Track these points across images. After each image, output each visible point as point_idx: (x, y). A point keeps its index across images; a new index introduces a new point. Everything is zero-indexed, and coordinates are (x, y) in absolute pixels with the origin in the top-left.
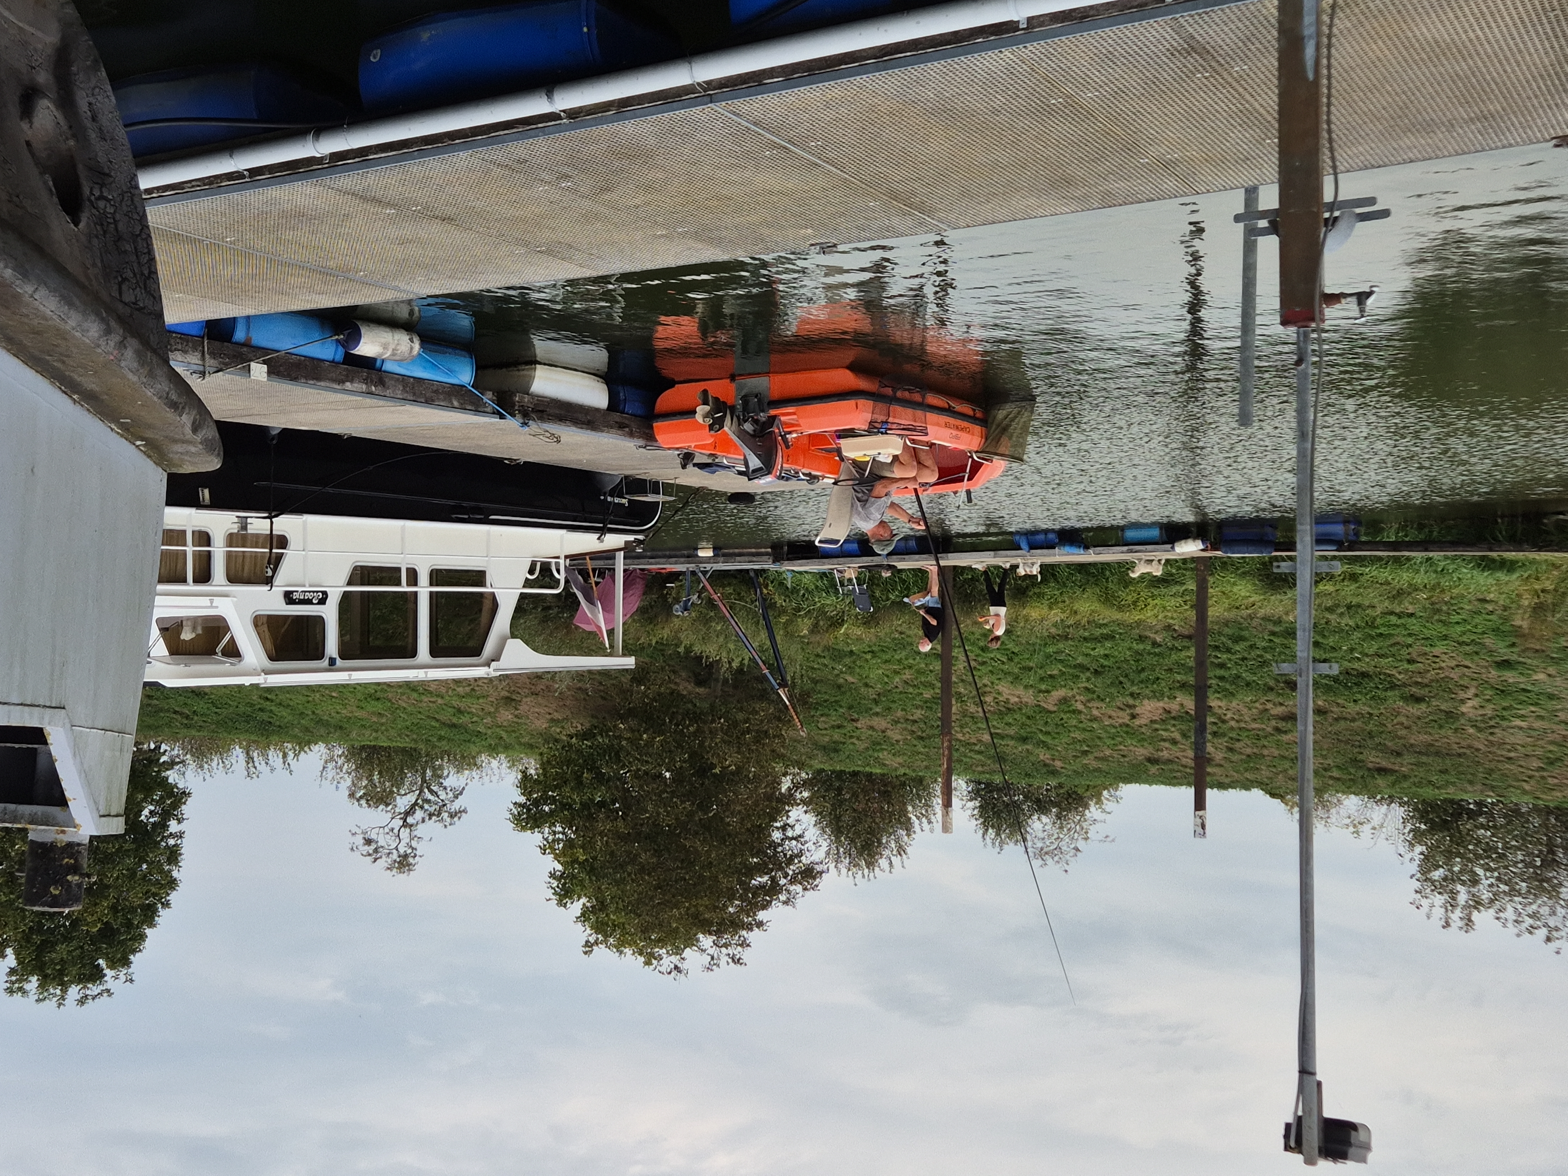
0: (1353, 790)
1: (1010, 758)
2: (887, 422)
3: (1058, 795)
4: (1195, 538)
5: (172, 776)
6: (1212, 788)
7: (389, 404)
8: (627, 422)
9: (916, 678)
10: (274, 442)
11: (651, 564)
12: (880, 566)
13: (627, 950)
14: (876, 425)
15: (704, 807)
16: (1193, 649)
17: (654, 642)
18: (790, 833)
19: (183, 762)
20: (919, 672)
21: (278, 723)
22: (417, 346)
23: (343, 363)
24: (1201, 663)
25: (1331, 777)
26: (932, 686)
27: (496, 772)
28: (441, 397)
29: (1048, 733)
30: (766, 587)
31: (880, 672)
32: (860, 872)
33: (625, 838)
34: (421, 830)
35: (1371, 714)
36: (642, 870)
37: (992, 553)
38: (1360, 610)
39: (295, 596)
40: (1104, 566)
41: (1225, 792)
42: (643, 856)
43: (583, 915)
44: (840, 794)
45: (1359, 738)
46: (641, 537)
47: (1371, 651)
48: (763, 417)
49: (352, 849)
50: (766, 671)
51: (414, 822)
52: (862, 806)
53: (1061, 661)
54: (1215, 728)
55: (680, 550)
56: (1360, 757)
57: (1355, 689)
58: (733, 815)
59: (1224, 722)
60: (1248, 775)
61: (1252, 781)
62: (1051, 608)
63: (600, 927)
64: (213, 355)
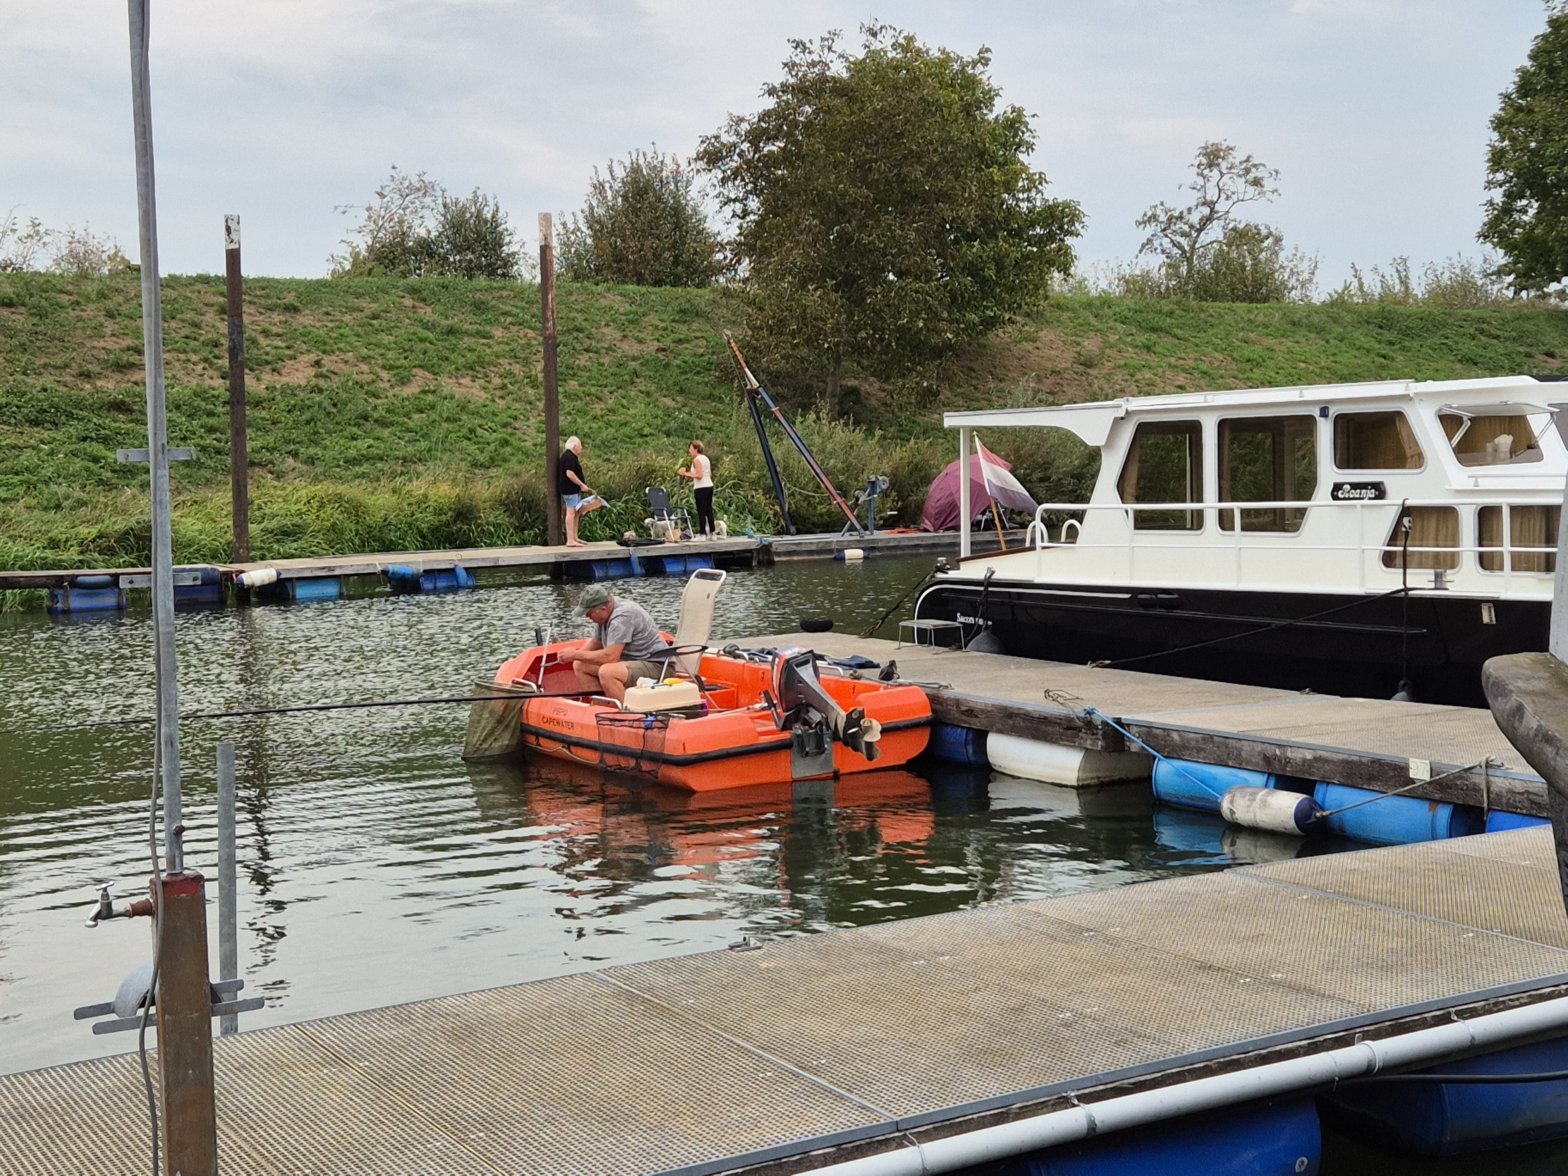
0: (42, 280)
1: (468, 308)
2: (647, 729)
3: (406, 262)
4: (251, 587)
5: (1500, 257)
6: (217, 278)
7: (1258, 734)
8: (964, 718)
9: (587, 404)
10: (1402, 682)
11: (918, 538)
12: (637, 544)
13: (938, 54)
14: (660, 725)
15: (844, 239)
16: (248, 450)
17: (912, 441)
18: (738, 207)
19: (1487, 276)
20: (582, 412)
21: (1371, 327)
22: (1225, 806)
23: (1316, 781)
24: (239, 433)
25: (71, 294)
26: (567, 395)
27: (1101, 274)
28: (1193, 744)
29: (422, 340)
30: (775, 515)
31: (632, 411)
32: (649, 159)
33: (943, 196)
34: (1193, 198)
35: (24, 373)
36: (919, 158)
37: (501, 563)
38: (45, 503)
39: (1372, 493)
40: (361, 549)
41: (200, 272)
42: (919, 175)
43: (992, 99)
44: (676, 257)
45: (38, 344)
46: (940, 576)
47: (28, 452)
48: (798, 729)
49: (1277, 172)
50: (774, 409)
51: (1201, 208)
52: (647, 243)
53: (409, 430)
54: (216, 351)
55: (881, 557)
56: (35, 320)
57: (45, 405)
58: (810, 229)
59: (206, 360)
60: (173, 294)
61: (168, 286)
62: (425, 496)
63: (971, 83)
64: (1476, 789)
